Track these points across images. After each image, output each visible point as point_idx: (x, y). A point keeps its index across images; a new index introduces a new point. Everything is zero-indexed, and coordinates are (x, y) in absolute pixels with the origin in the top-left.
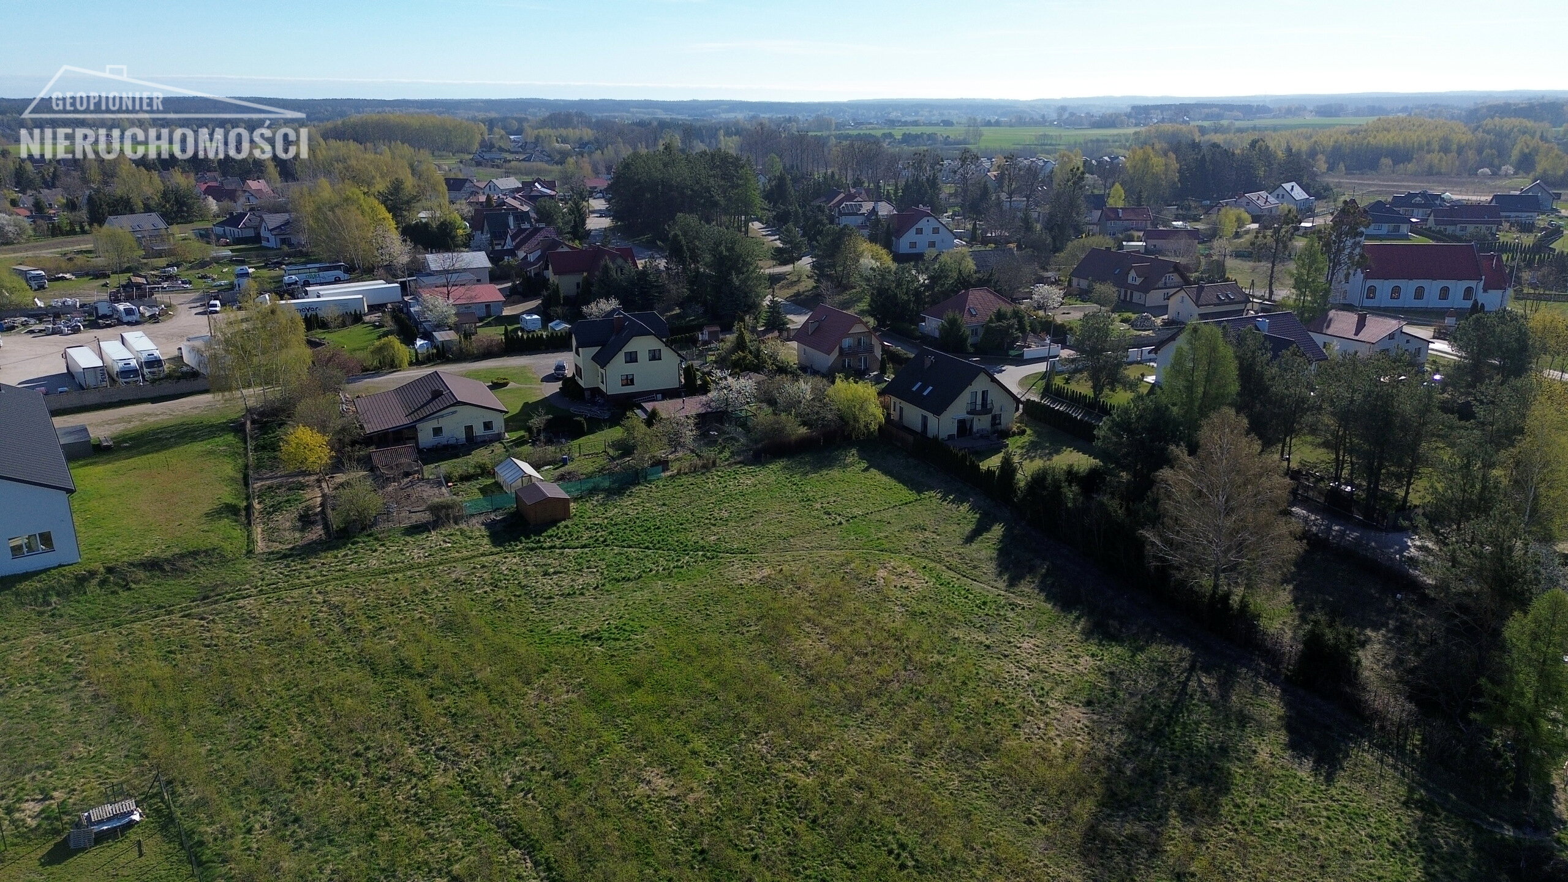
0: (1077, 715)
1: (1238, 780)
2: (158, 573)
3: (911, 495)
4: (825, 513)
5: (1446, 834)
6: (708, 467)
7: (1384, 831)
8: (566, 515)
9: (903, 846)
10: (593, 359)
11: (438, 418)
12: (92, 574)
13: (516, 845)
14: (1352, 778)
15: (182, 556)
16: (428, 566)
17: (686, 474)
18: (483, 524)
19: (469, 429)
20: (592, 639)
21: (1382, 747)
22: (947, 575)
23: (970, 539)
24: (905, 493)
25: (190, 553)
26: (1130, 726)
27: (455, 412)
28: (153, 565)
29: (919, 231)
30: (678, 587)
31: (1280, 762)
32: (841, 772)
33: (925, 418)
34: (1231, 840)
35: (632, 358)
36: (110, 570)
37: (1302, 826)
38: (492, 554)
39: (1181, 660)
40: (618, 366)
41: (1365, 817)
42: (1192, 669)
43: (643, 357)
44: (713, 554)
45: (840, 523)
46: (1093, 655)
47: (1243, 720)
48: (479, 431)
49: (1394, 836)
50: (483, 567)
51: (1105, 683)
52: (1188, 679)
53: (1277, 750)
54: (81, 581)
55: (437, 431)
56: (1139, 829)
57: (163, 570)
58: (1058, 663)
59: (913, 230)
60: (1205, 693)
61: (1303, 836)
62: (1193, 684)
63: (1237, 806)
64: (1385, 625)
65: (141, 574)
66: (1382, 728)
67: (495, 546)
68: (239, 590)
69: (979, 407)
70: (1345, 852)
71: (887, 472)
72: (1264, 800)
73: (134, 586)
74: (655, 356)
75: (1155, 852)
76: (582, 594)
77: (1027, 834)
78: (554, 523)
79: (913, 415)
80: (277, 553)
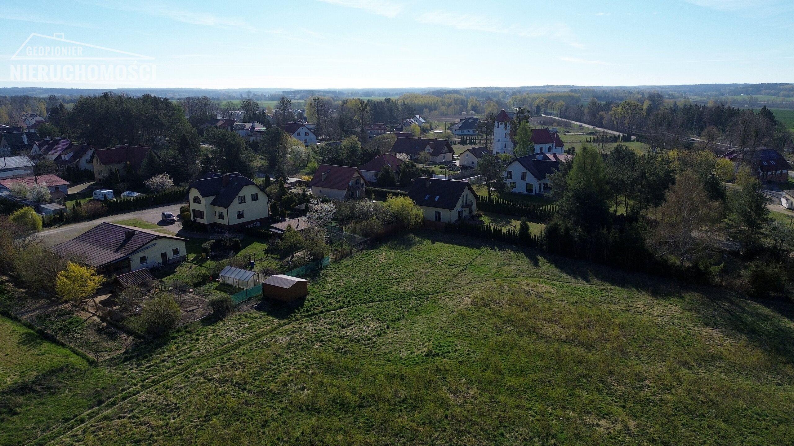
2: (31, 395)
3: (479, 252)
8: (305, 293)
10: (212, 204)
11: (144, 250)
15: (44, 376)
16: (251, 340)
18: (252, 307)
19: (164, 255)
23: (534, 265)
25: (50, 372)
27: (155, 244)
28: (23, 390)
29: (299, 134)
33: (438, 213)
35: (242, 201)
38: (285, 324)
40: (235, 206)
43: (249, 198)
44: (423, 296)
45: (467, 269)
48: (170, 256)
50: (293, 332)
55: (143, 259)
57: (35, 391)
59: (296, 134)
65: (20, 399)
67: (283, 319)
74: (255, 198)
78: (303, 298)
79: (428, 212)
80: (118, 358)
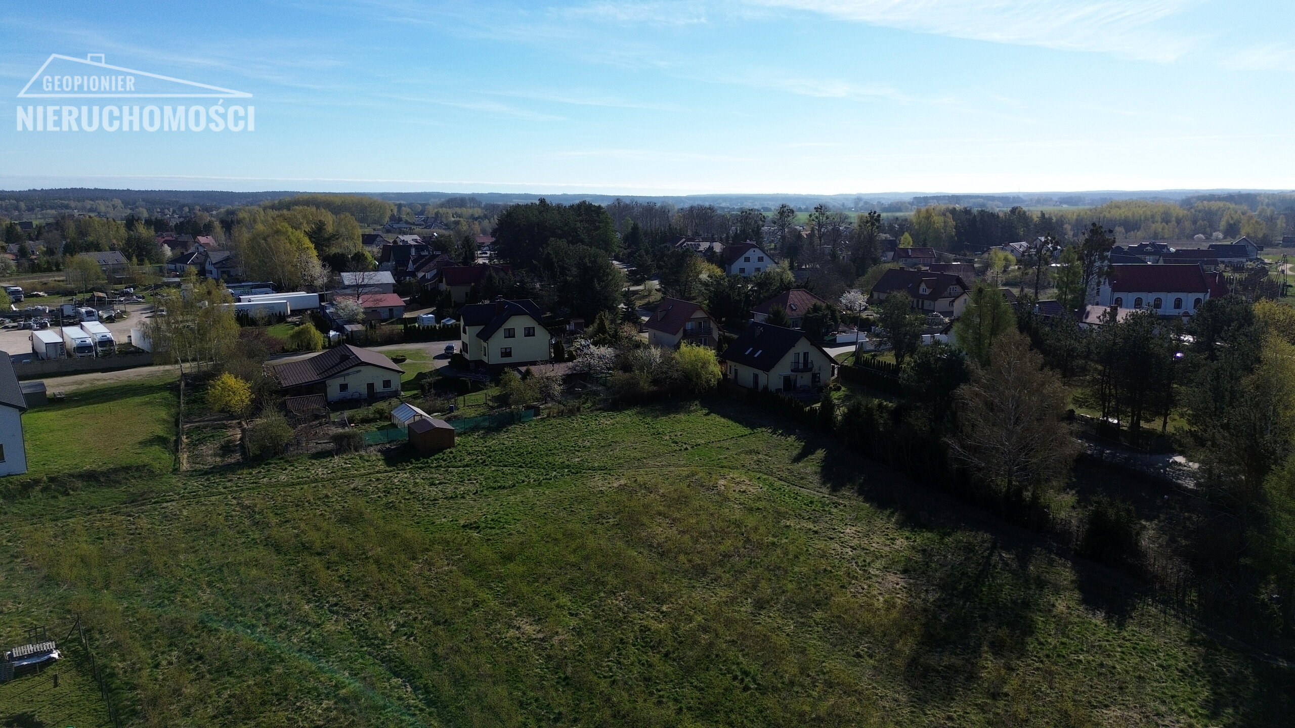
0: (893, 579)
1: (1040, 625)
2: (94, 483)
3: (747, 431)
4: (673, 442)
5: (1227, 664)
6: (572, 412)
7: (1172, 662)
8: (451, 444)
9: (746, 673)
10: (477, 335)
11: (344, 376)
12: (36, 482)
13: (397, 675)
14: (1140, 625)
15: (115, 471)
16: (331, 479)
17: (554, 417)
18: (379, 451)
19: (371, 386)
20: (471, 529)
21: (1164, 602)
22: (778, 484)
23: (797, 459)
24: (741, 430)
25: (123, 468)
26: (942, 587)
27: (360, 371)
28: (91, 477)
29: (747, 260)
30: (547, 492)
31: (1075, 613)
32: (690, 619)
33: (756, 377)
34: (1038, 669)
35: (510, 334)
36: (52, 480)
37: (1099, 658)
38: (386, 471)
39: (984, 541)
40: (498, 341)
41: (1155, 652)
42: (993, 548)
43: (520, 332)
44: (577, 471)
45: (686, 449)
46: (907, 538)
47: (1041, 584)
48: (379, 388)
49: (1181, 665)
50: (378, 480)
51: (919, 557)
52: (991, 555)
53: (1072, 604)
54: (26, 487)
55: (344, 387)
56: (957, 661)
57: (97, 480)
58: (877, 543)
59: (742, 259)
60: (1006, 564)
61: (1102, 665)
62: (995, 558)
63: (1041, 643)
64: (1157, 517)
65: (79, 484)
66: (1163, 588)
67: (389, 466)
68: (164, 496)
69: (801, 366)
70: (1140, 677)
71: (724, 416)
72: (1064, 640)
73: (72, 493)
74: (529, 332)
75: (972, 677)
76: (463, 498)
77: (856, 665)
78: (441, 450)
79: (746, 373)
80: (200, 471)
